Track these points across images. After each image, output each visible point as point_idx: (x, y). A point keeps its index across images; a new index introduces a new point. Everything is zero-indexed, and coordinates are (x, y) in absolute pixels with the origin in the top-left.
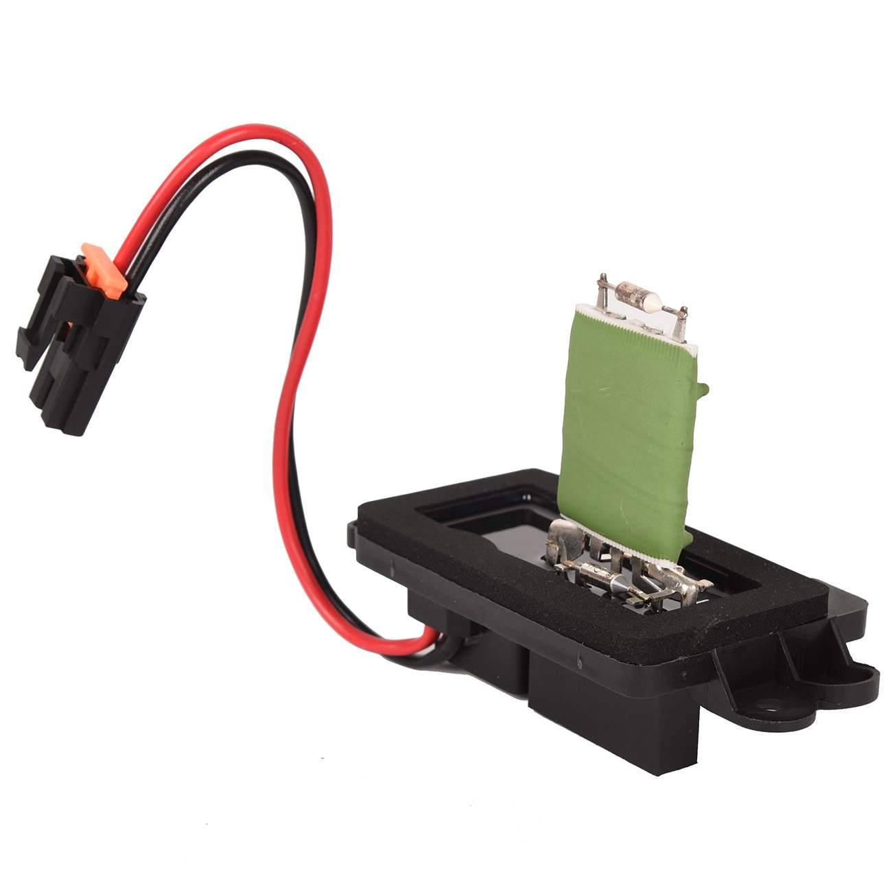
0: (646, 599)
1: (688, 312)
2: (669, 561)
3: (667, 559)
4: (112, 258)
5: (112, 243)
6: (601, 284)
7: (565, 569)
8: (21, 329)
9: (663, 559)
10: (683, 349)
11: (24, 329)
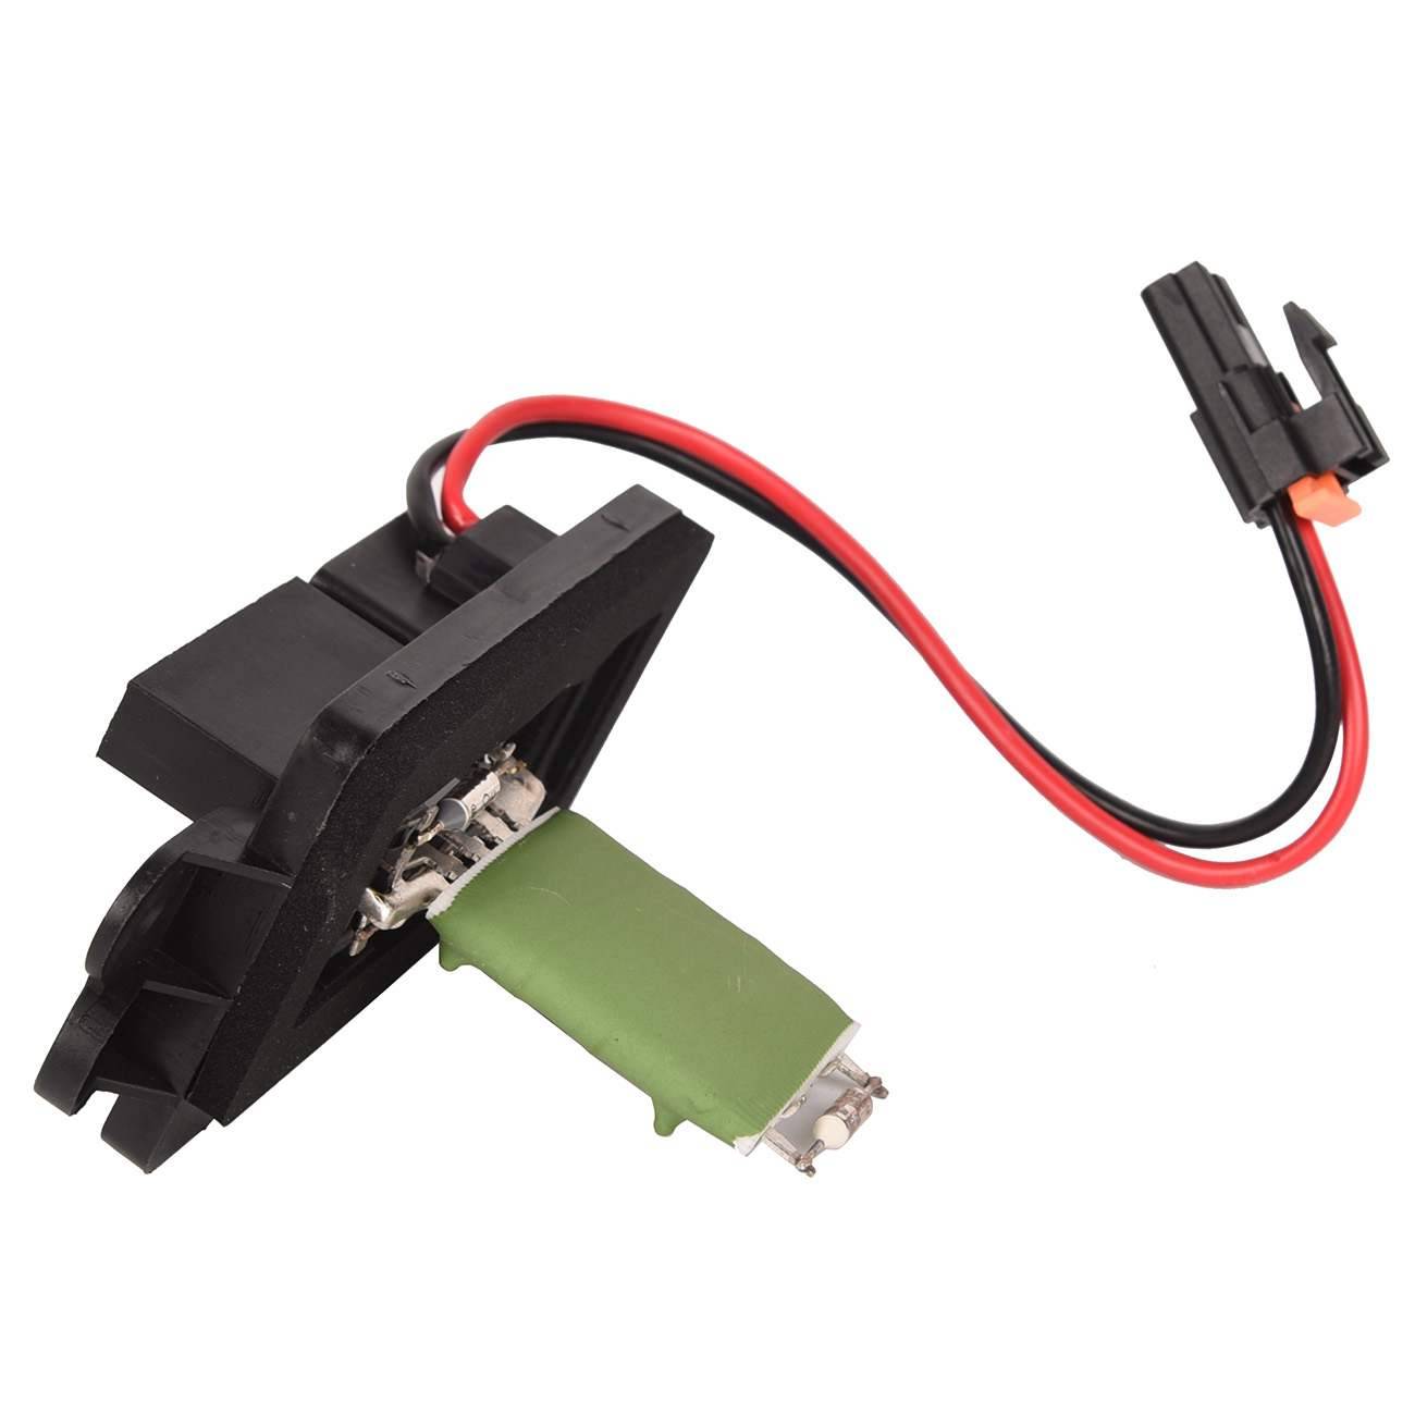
0: (420, 838)
1: (804, 1175)
2: (444, 909)
3: (449, 909)
4: (1318, 526)
5: (1336, 543)
6: (875, 1082)
7: (504, 754)
8: (1334, 343)
9: (453, 903)
10: (753, 1134)
11: (1331, 346)
